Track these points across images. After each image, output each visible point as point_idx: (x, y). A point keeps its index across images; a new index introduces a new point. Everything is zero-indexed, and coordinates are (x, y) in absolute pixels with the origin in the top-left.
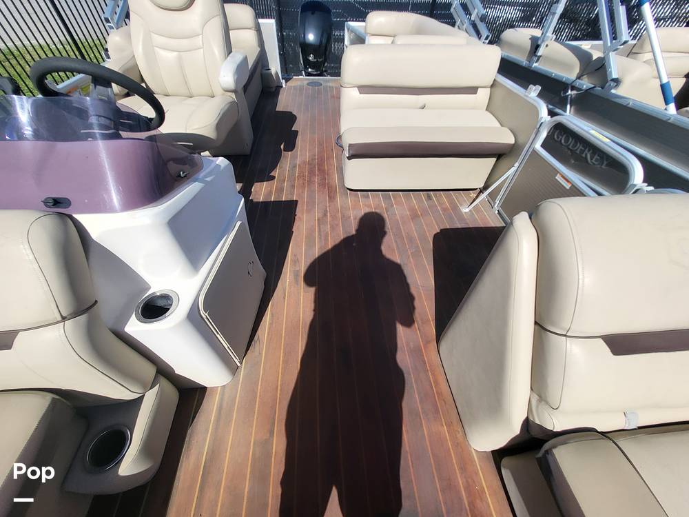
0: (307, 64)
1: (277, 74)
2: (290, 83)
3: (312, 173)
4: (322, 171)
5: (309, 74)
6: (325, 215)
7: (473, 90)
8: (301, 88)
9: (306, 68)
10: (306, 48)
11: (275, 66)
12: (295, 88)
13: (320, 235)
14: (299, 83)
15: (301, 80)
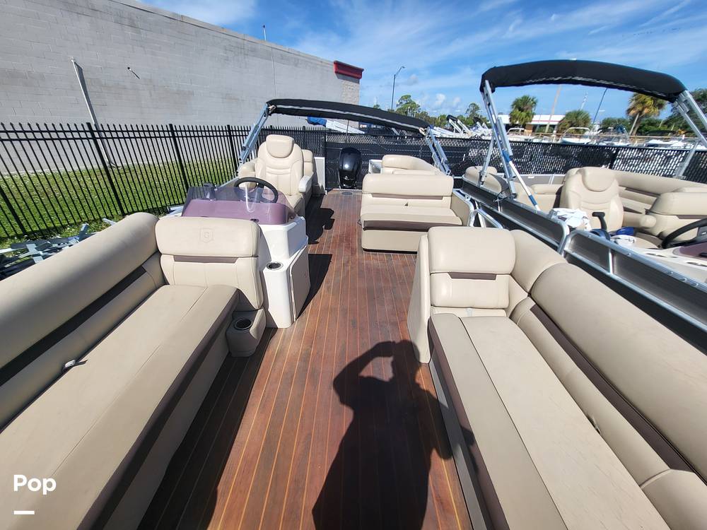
0: (343, 181)
1: (322, 186)
2: (329, 193)
3: (341, 241)
4: (348, 240)
5: (344, 188)
6: (348, 262)
7: (440, 197)
8: (338, 195)
9: (342, 184)
10: (343, 172)
11: (321, 182)
12: (334, 196)
13: (344, 271)
14: (336, 192)
15: (338, 191)
